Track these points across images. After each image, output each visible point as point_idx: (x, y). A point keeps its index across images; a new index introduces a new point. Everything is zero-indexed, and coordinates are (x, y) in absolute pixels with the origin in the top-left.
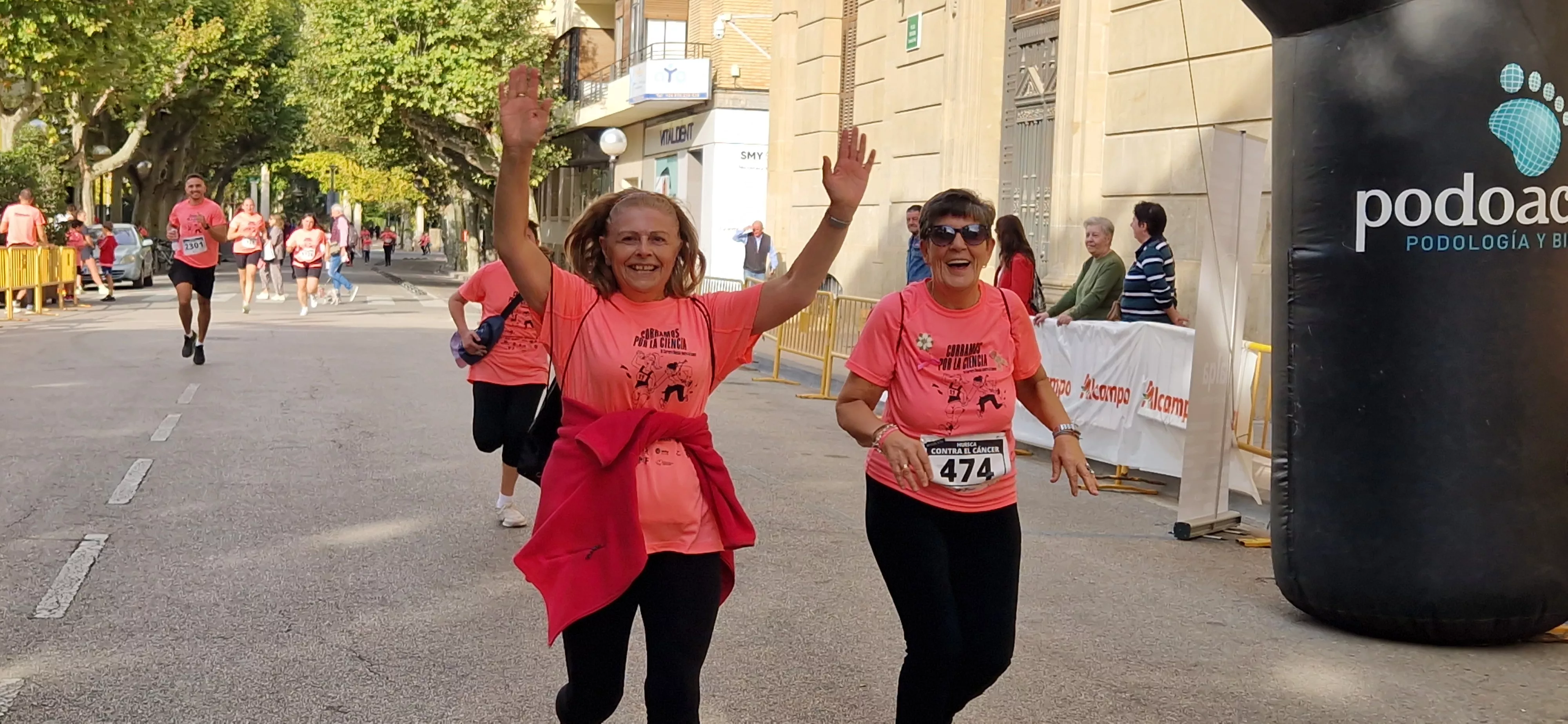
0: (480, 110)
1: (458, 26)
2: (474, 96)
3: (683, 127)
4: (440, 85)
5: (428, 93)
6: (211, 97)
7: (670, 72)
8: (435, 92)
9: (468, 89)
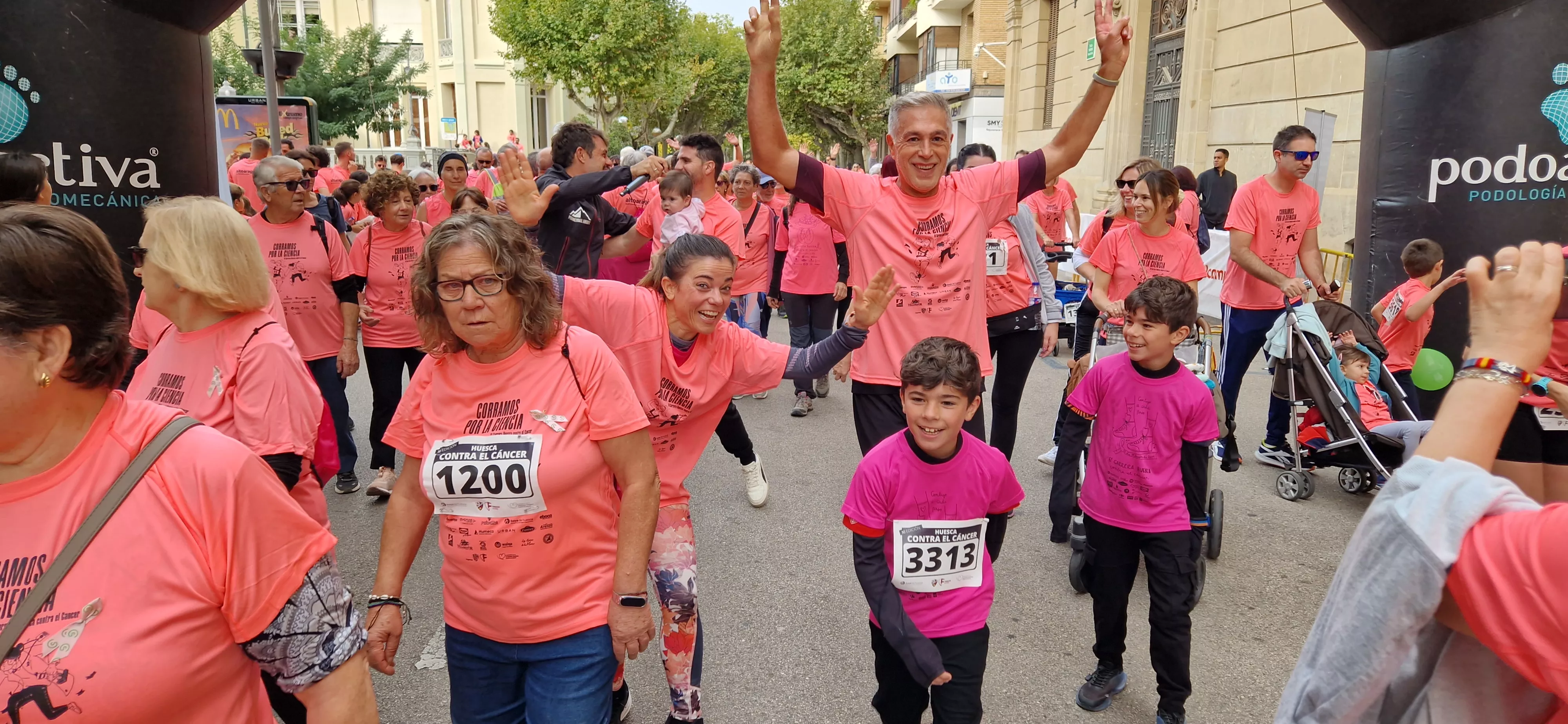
0: (846, 102)
1: (834, 57)
2: (843, 95)
3: (956, 108)
4: (825, 90)
5: (819, 94)
6: (710, 101)
7: (949, 78)
8: (822, 94)
9: (839, 90)
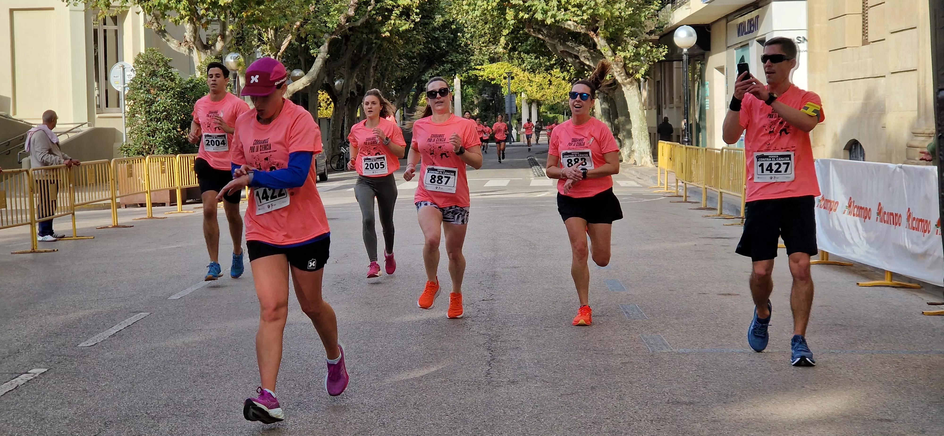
0: (585, 17)
3: (752, 19)
8: (547, 5)
